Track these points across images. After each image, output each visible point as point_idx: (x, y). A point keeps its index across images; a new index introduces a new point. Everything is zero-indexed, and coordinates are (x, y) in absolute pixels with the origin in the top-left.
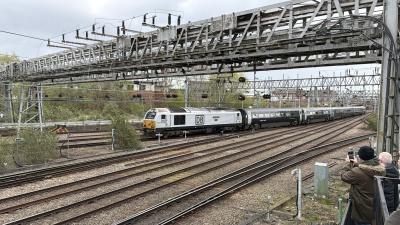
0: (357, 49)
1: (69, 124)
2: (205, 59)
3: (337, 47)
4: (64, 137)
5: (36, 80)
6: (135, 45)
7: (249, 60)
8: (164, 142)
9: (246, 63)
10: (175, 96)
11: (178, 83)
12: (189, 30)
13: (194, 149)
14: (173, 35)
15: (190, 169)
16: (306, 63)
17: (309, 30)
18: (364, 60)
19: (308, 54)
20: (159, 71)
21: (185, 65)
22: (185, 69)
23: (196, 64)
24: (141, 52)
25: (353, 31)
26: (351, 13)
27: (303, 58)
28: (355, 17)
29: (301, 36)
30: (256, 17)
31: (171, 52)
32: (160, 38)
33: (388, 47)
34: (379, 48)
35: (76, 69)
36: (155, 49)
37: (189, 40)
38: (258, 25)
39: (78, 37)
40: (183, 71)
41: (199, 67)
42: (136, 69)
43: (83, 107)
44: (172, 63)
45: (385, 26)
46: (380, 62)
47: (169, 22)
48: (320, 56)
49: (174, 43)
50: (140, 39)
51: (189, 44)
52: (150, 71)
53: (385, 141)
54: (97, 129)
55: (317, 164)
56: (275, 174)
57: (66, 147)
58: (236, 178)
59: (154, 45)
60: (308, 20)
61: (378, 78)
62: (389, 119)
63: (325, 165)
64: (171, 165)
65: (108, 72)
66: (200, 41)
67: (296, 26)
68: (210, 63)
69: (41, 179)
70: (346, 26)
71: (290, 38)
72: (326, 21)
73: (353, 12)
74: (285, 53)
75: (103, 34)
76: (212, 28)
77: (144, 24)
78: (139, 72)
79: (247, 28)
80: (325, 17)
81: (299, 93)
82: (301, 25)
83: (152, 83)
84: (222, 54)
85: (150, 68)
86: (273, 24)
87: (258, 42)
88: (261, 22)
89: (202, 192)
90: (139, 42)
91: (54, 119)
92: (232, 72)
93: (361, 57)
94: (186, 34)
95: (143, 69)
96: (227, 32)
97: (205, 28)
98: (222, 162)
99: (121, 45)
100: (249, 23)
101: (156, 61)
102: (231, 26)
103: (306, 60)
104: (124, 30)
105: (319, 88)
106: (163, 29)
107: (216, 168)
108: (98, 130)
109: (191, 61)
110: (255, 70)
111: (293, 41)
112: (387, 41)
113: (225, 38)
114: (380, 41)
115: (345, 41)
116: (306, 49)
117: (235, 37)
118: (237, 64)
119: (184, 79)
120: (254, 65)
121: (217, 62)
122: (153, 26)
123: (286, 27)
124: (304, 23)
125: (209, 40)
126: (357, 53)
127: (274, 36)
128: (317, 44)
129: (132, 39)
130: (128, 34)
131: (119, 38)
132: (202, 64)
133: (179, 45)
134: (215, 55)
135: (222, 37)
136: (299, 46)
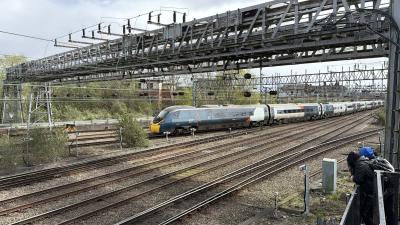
0: (365, 43)
1: (77, 123)
2: (210, 56)
3: (343, 41)
4: (72, 136)
5: (45, 80)
6: (140, 44)
7: (255, 56)
8: (172, 139)
9: (252, 60)
11: (184, 80)
12: (195, 27)
14: (179, 32)
15: (199, 166)
16: (313, 58)
17: (315, 24)
18: (371, 54)
19: (314, 49)
20: (166, 69)
21: (191, 62)
22: (191, 66)
23: (202, 61)
24: (147, 50)
25: (359, 25)
26: (357, 6)
27: (310, 53)
28: (361, 11)
29: (307, 30)
30: (261, 13)
31: (176, 50)
32: (166, 36)
33: (395, 41)
34: (387, 41)
35: (83, 69)
36: (160, 47)
37: (194, 37)
38: (263, 21)
39: (84, 37)
40: (189, 69)
41: (205, 64)
42: (143, 68)
43: (91, 106)
44: (177, 60)
45: (391, 18)
46: (387, 56)
47: (175, 21)
48: (327, 51)
49: (180, 40)
50: (146, 37)
51: (194, 41)
52: (156, 69)
53: (392, 136)
55: (325, 159)
56: (283, 170)
57: (75, 146)
58: (245, 175)
59: (160, 43)
60: (314, 14)
62: (396, 113)
63: (333, 160)
64: (179, 163)
65: (114, 71)
66: (206, 38)
67: (302, 21)
68: (216, 60)
69: (51, 178)
70: (352, 20)
71: (296, 33)
72: (332, 15)
73: (359, 5)
74: (293, 46)
75: (109, 33)
76: (217, 24)
77: (149, 22)
78: (145, 71)
79: (252, 24)
80: (331, 11)
81: (307, 88)
82: (307, 20)
83: (159, 81)
84: (228, 51)
85: (157, 66)
86: (279, 19)
87: (263, 38)
88: (266, 18)
89: (210, 189)
90: (144, 39)
91: (63, 118)
92: (238, 69)
93: (369, 51)
94: (191, 31)
95: (149, 67)
96: (232, 29)
97: (210, 25)
98: (230, 159)
99: (127, 44)
100: (254, 19)
101: (162, 59)
102: (236, 23)
103: (313, 55)
104: (130, 28)
105: (328, 84)
106: (168, 26)
107: (224, 165)
108: (106, 129)
109: (197, 58)
110: (261, 66)
111: (299, 36)
112: (394, 35)
114: (386, 35)
115: (352, 35)
116: (313, 44)
117: (241, 33)
118: (244, 61)
119: (190, 76)
120: (260, 61)
121: (224, 59)
122: (159, 24)
123: (292, 22)
124: (310, 18)
125: (215, 37)
126: (365, 47)
127: (280, 31)
128: (323, 39)
129: (138, 38)
130: (133, 32)
131: (125, 37)
132: (208, 60)
133: (185, 43)
134: (221, 51)
135: (227, 34)
136: (305, 41)
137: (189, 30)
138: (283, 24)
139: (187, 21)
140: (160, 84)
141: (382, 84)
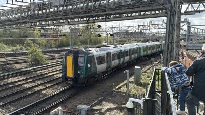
0: (155, 10)
2: (79, 15)
3: (146, 9)
4: (3, 59)
6: (40, 8)
7: (102, 16)
9: (101, 18)
10: (64, 35)
11: (65, 29)
14: (62, 2)
18: (158, 16)
19: (132, 13)
20: (55, 22)
21: (69, 18)
22: (69, 21)
23: (75, 18)
24: (44, 11)
27: (129, 15)
29: (128, 3)
31: (61, 11)
32: (55, 4)
33: (170, 9)
35: (7, 21)
36: (52, 10)
37: (70, 5)
39: (7, 3)
41: (76, 20)
42: (42, 21)
43: (13, 43)
44: (61, 17)
46: (166, 17)
48: (137, 14)
49: (63, 6)
50: (43, 4)
51: (71, 7)
52: (50, 22)
53: (167, 55)
54: (22, 54)
55: (136, 67)
57: (5, 65)
59: (51, 7)
61: (165, 25)
62: (169, 44)
63: (140, 67)
65: (26, 23)
66: (77, 5)
68: (82, 18)
71: (123, 4)
75: (22, 1)
78: (43, 23)
81: (127, 33)
83: (51, 29)
84: (89, 13)
85: (50, 20)
87: (107, 6)
90: (41, 6)
92: (94, 23)
93: (157, 14)
94: (69, 1)
95: (45, 21)
99: (32, 8)
101: (53, 16)
103: (131, 16)
105: (137, 31)
109: (72, 16)
110: (106, 21)
111: (124, 6)
112: (169, 6)
113: (90, 4)
114: (166, 6)
115: (150, 6)
116: (131, 10)
117: (95, 3)
118: (97, 18)
120: (105, 19)
121: (86, 17)
125: (82, 5)
126: (155, 12)
127: (115, 3)
128: (136, 7)
129: (39, 4)
131: (31, 3)
132: (78, 18)
133: (65, 8)
134: (85, 13)
135: (88, 4)
136: (127, 8)
140: (52, 31)
141: (162, 31)
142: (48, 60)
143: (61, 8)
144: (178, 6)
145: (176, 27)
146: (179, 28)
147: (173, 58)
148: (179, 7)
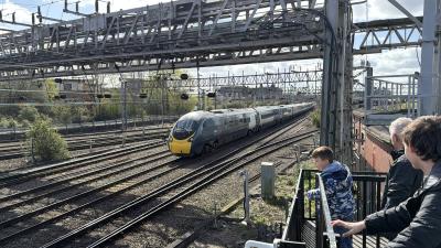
0: (300, 44)
2: (140, 54)
3: (280, 42)
6: (55, 36)
7: (191, 55)
8: (97, 150)
9: (188, 59)
10: (108, 96)
11: (111, 81)
12: (122, 19)
13: (133, 157)
14: (103, 25)
15: (130, 178)
16: (250, 59)
17: (253, 23)
18: (307, 55)
19: (252, 49)
20: (87, 67)
21: (119, 60)
22: (119, 64)
23: (132, 59)
24: (62, 44)
25: (296, 25)
26: (293, 5)
27: (248, 53)
28: (298, 10)
29: (245, 29)
30: (196, 7)
31: (100, 44)
32: (86, 28)
33: (329, 41)
34: (322, 41)
37: (122, 31)
38: (199, 16)
40: (117, 67)
41: (135, 62)
42: (58, 66)
44: (102, 57)
45: (326, 19)
46: (321, 57)
47: (97, 9)
48: (264, 51)
49: (105, 34)
50: (61, 29)
52: (75, 67)
53: (327, 136)
54: (13, 138)
55: (263, 163)
56: (222, 177)
58: (181, 185)
59: (79, 36)
60: (251, 12)
61: (320, 73)
62: (331, 115)
63: (271, 164)
64: (106, 177)
65: (22, 69)
66: (135, 32)
68: (148, 58)
71: (233, 31)
72: (270, 14)
73: (296, 4)
74: (231, 46)
75: (14, 23)
76: (148, 17)
77: (66, 10)
78: (62, 68)
79: (187, 18)
80: (268, 9)
81: (245, 91)
82: (244, 18)
83: (79, 81)
84: (161, 48)
85: (76, 63)
86: (215, 15)
87: (200, 35)
88: (202, 13)
90: (58, 31)
92: (174, 68)
93: (304, 52)
94: (117, 24)
95: (65, 66)
96: (165, 23)
97: (140, 17)
99: (37, 36)
100: (189, 13)
101: (82, 55)
102: (170, 16)
103: (251, 55)
104: (40, 17)
105: (264, 86)
106: (89, 16)
107: (159, 176)
109: (125, 55)
110: (198, 66)
111: (236, 35)
112: (329, 35)
113: (163, 29)
114: (321, 35)
115: (288, 36)
116: (250, 44)
117: (175, 29)
118: (179, 60)
119: (117, 76)
120: (197, 61)
121: (157, 56)
122: (77, 13)
123: (230, 19)
124: (247, 15)
125: (146, 31)
126: (301, 48)
127: (217, 28)
128: (261, 38)
129: (51, 29)
130: (45, 22)
131: (34, 27)
132: (139, 58)
133: (110, 36)
134: (153, 48)
135: (159, 29)
136: (243, 40)
137: (114, 22)
138: (220, 21)
139: (111, 11)
140: (82, 85)
141: (316, 86)
142: (70, 149)
143: (101, 37)
144: (345, 35)
145: (342, 80)
146: (350, 80)
147: (339, 142)
148: (348, 37)
